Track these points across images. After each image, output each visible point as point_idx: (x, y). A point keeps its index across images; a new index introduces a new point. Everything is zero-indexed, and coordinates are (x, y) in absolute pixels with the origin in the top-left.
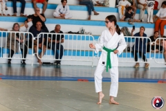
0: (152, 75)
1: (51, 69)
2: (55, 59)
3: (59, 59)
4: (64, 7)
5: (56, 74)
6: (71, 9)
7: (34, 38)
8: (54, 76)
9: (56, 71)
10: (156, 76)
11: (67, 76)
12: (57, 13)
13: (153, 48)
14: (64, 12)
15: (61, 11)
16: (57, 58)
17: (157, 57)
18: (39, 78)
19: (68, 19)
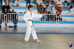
0: (57, 31)
1: (12, 29)
2: (14, 25)
3: (16, 25)
4: (18, 2)
5: (15, 31)
6: (21, 3)
7: (5, 16)
8: (14, 32)
9: (15, 30)
10: (59, 31)
11: (20, 32)
12: (15, 5)
13: (58, 19)
14: (18, 4)
15: (17, 3)
16: (15, 24)
17: (59, 23)
18: (7, 33)
19: (20, 7)
